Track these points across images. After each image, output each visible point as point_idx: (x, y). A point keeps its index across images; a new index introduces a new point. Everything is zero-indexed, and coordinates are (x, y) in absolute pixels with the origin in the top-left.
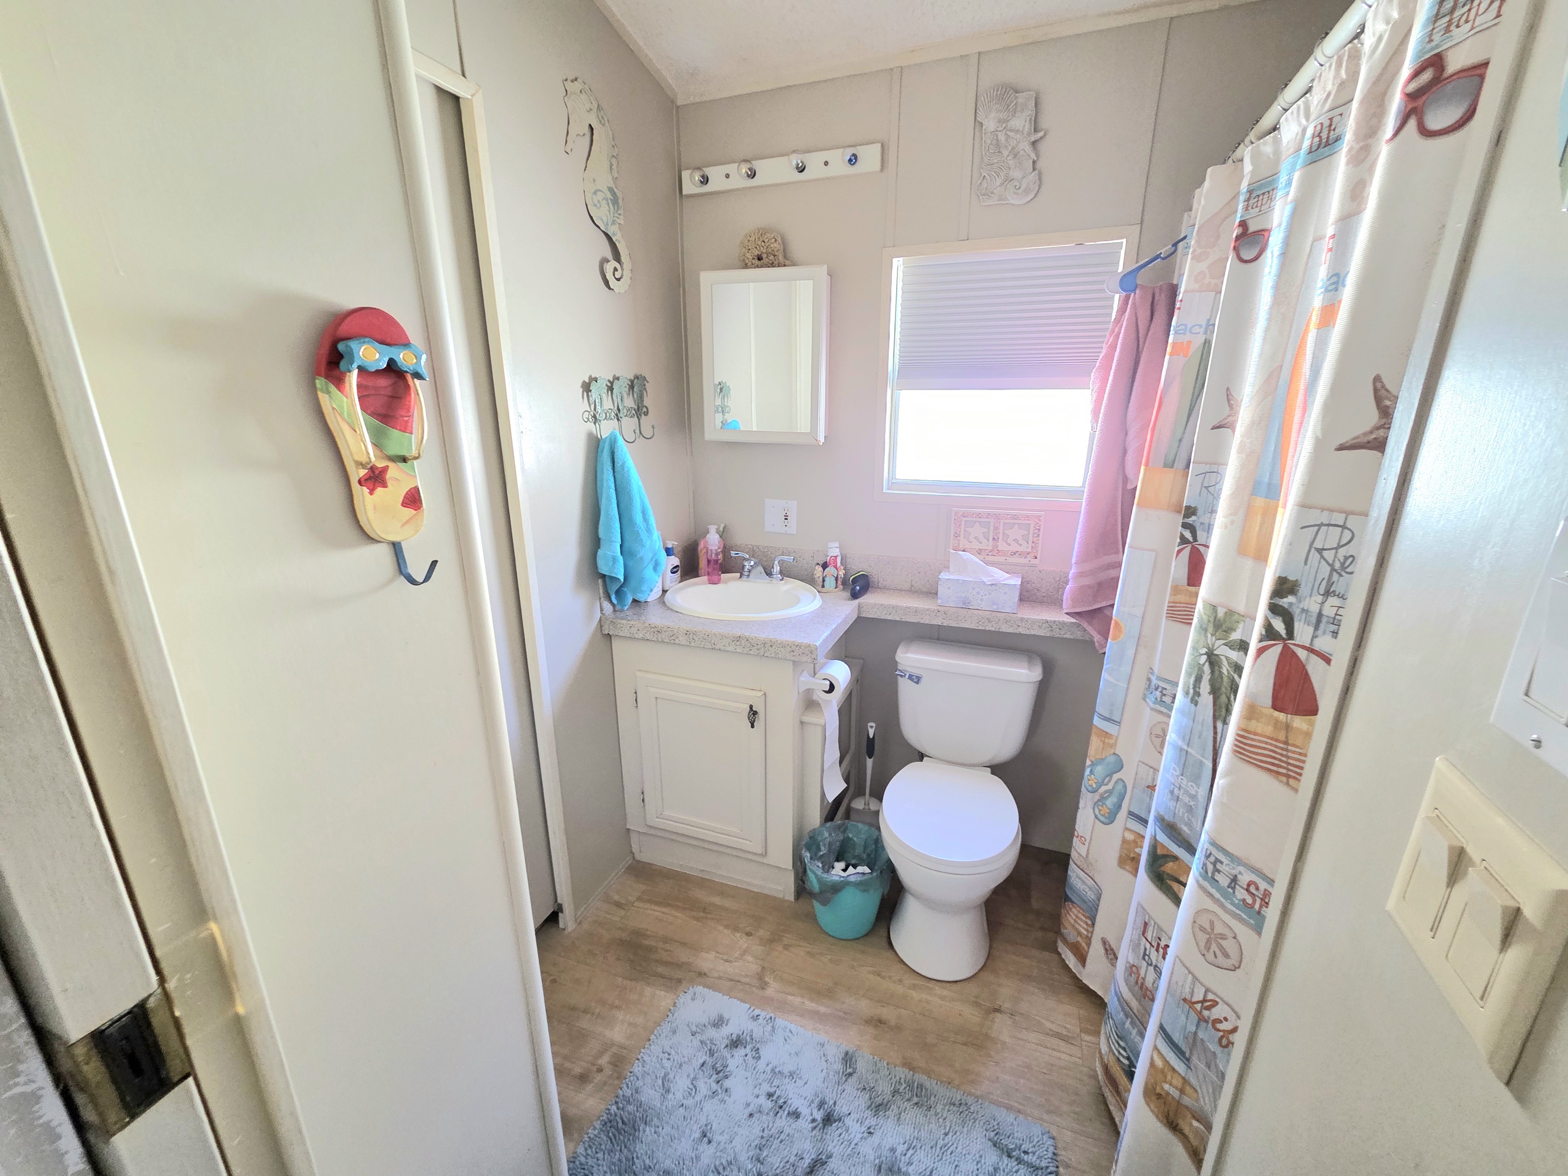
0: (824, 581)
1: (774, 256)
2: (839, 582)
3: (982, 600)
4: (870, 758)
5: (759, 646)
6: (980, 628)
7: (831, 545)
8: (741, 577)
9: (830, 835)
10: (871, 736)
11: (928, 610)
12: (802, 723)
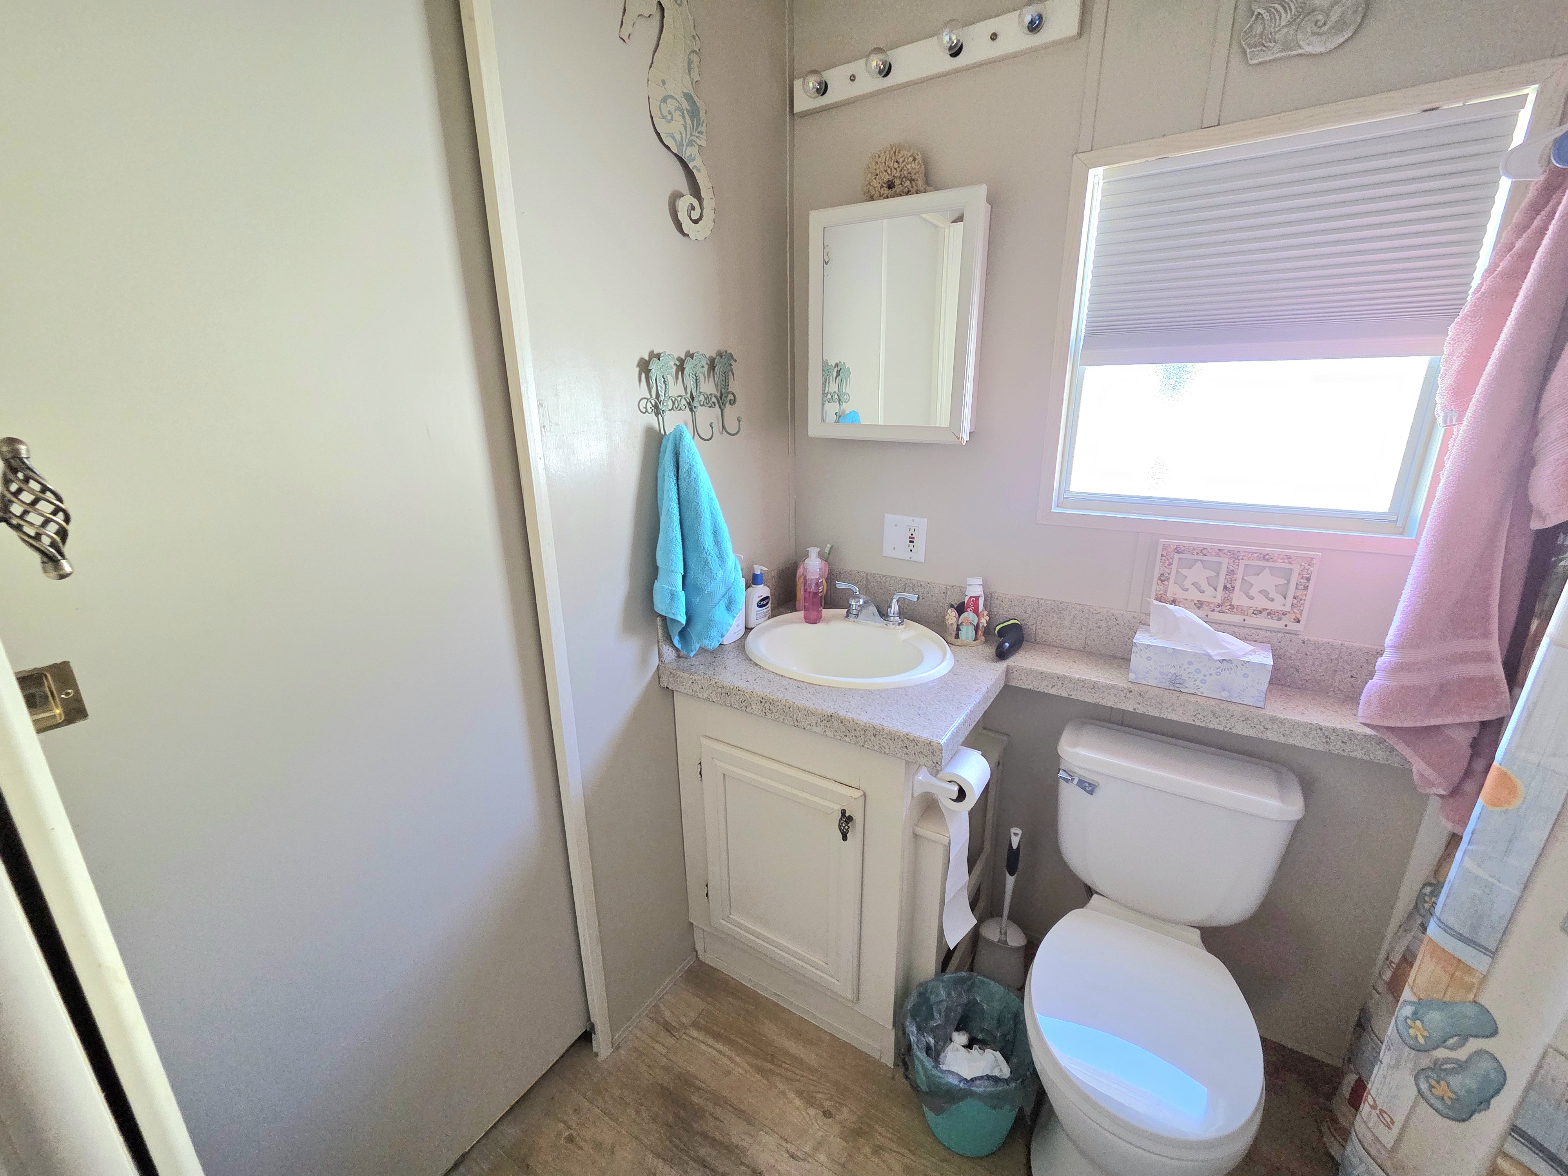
0: (958, 629)
1: (911, 180)
2: (980, 632)
3: (1204, 682)
4: (1012, 874)
5: (858, 734)
6: (1198, 723)
7: (970, 581)
8: (847, 616)
9: (949, 995)
10: (1015, 846)
11: (1113, 687)
12: (916, 836)
